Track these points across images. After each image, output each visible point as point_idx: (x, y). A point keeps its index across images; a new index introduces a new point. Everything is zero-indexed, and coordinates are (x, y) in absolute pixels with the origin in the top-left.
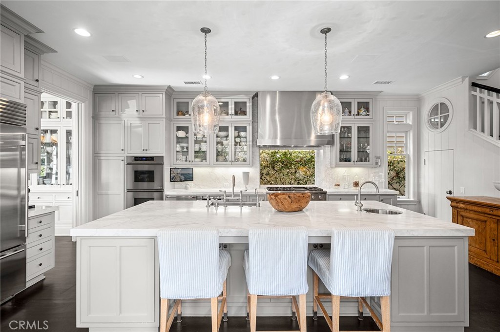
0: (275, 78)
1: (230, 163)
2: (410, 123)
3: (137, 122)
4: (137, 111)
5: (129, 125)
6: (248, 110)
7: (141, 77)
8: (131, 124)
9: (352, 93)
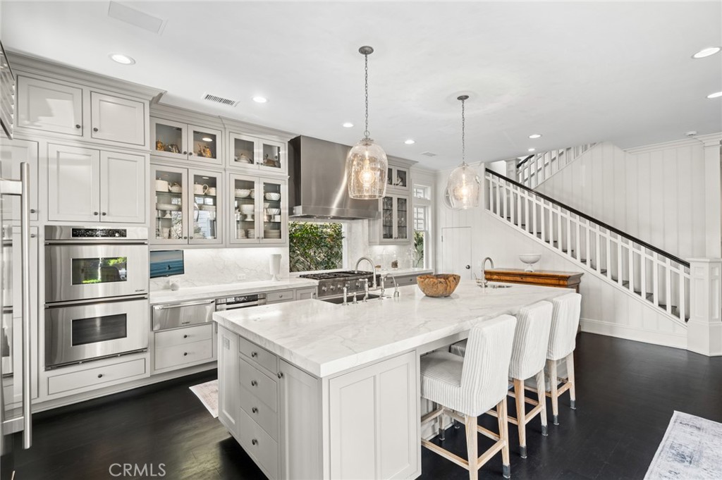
0: (348, 125)
1: (257, 241)
2: (429, 199)
3: (76, 153)
4: (78, 127)
5: (53, 155)
6: (282, 161)
7: (127, 61)
8: (58, 152)
9: (397, 160)
